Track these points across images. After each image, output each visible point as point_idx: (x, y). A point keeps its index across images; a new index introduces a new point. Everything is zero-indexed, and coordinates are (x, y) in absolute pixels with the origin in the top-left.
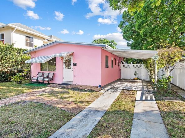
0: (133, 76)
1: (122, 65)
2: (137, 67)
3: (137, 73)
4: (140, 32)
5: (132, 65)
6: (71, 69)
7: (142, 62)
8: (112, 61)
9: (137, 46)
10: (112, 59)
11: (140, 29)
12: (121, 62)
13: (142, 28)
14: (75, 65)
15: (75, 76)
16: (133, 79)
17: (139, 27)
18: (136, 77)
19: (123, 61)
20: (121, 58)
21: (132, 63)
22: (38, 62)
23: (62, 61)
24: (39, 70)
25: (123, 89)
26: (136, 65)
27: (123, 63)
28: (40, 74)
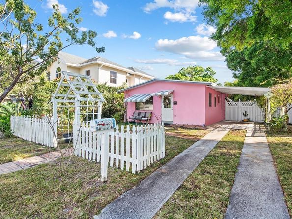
0: (241, 117)
1: (227, 103)
2: (247, 105)
3: (247, 113)
4: (251, 61)
5: (240, 103)
6: (171, 108)
7: (255, 100)
8: (215, 98)
9: (247, 79)
10: (216, 96)
11: (251, 58)
12: (225, 99)
13: (254, 57)
14: (175, 103)
15: (175, 116)
16: (242, 121)
17: (250, 56)
18: (246, 118)
19: (227, 98)
20: (225, 94)
21: (240, 100)
22: (134, 100)
23: (160, 99)
24: (133, 109)
25: (231, 129)
26: (245, 102)
27: (228, 101)
28: (136, 114)
